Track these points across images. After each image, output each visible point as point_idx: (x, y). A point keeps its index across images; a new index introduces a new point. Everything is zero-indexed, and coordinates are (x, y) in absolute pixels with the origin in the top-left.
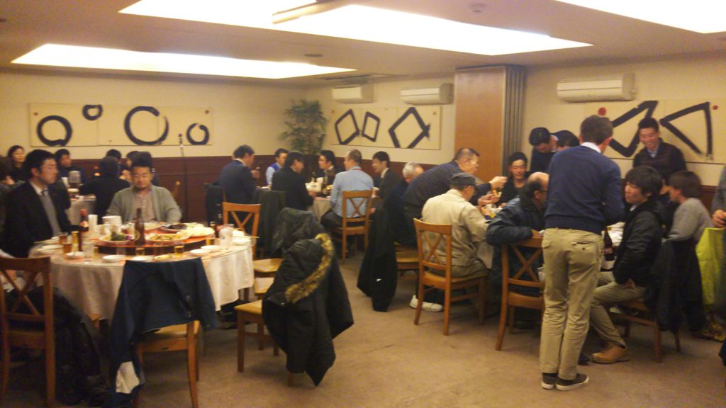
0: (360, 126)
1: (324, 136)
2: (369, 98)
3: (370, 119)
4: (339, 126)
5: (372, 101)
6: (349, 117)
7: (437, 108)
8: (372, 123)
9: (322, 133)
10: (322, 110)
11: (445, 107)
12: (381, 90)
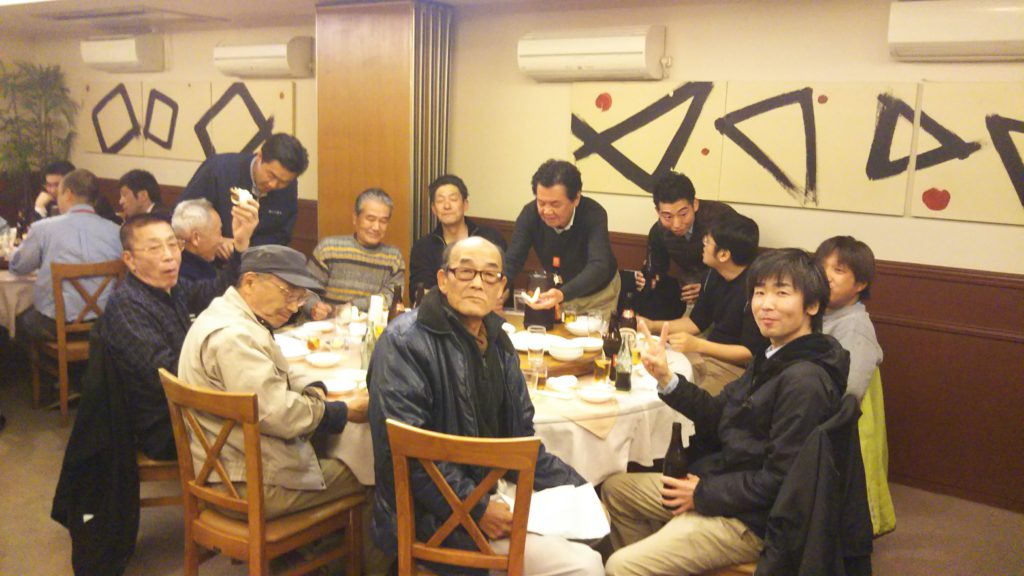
0: (141, 118)
1: (71, 136)
2: (155, 63)
3: (158, 103)
4: (100, 116)
5: (162, 69)
6: (119, 99)
7: (286, 86)
8: (162, 111)
9: (68, 129)
10: (67, 85)
11: (300, 83)
12: (179, 47)
